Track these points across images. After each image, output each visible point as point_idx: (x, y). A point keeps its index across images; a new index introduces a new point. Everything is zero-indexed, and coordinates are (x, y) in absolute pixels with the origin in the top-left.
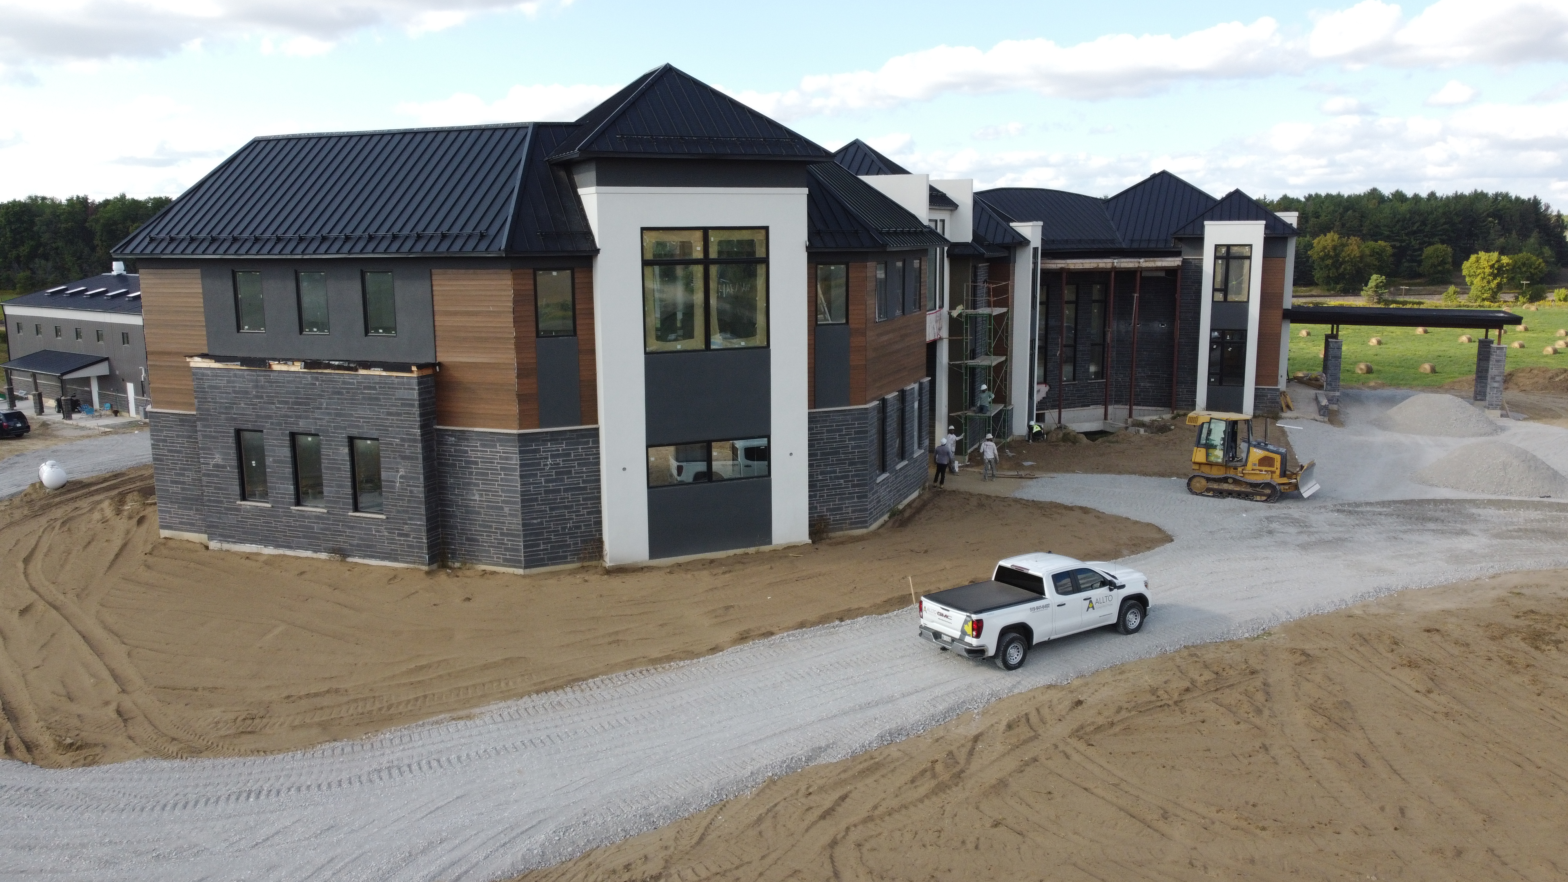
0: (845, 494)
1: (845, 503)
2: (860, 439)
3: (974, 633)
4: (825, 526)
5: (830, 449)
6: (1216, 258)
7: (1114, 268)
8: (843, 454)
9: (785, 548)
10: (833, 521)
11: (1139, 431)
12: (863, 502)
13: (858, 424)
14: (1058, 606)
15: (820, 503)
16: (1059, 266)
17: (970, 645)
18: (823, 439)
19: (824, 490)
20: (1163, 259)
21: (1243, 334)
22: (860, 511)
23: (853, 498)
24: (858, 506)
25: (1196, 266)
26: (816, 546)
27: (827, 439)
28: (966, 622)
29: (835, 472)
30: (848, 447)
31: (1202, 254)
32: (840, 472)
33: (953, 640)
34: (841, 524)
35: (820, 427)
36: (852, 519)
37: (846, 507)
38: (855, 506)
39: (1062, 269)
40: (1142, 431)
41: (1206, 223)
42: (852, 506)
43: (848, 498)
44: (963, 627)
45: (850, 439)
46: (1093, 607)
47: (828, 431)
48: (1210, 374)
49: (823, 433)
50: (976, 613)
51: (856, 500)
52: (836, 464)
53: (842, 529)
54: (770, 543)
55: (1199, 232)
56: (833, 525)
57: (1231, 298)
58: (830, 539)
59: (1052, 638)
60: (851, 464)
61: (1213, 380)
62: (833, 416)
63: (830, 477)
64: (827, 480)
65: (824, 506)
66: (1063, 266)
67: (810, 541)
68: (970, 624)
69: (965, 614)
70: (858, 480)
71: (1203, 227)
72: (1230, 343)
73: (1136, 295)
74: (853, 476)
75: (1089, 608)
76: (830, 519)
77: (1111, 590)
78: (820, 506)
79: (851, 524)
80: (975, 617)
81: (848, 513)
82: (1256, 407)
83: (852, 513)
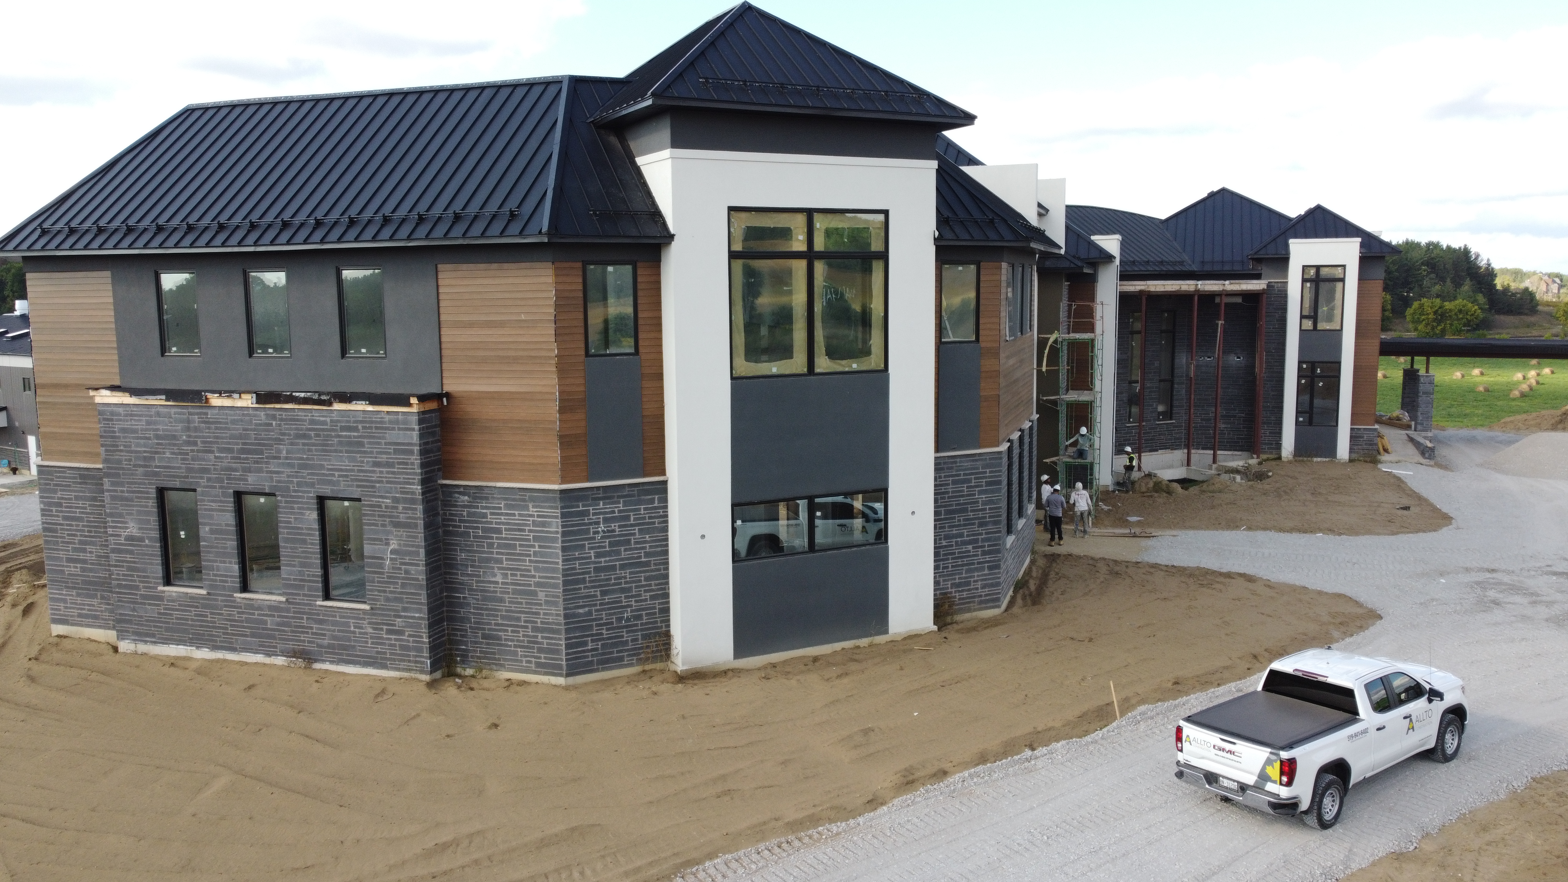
0: (973, 564)
1: (974, 577)
2: (992, 491)
3: (1285, 779)
4: (950, 606)
5: (957, 505)
6: (1304, 281)
7: (1197, 291)
8: (972, 511)
9: (905, 639)
10: (960, 599)
11: (1234, 478)
12: (995, 574)
13: (990, 472)
14: (1378, 729)
15: (944, 576)
16: (1138, 288)
17: (1277, 796)
18: (947, 493)
19: (948, 559)
20: (1249, 281)
21: (1337, 365)
22: (992, 585)
23: (983, 569)
24: (989, 579)
25: (1279, 291)
26: (944, 634)
27: (953, 492)
28: (1269, 762)
29: (961, 535)
30: (978, 502)
31: (1286, 276)
32: (968, 536)
33: (1243, 786)
34: (969, 603)
35: (945, 477)
36: (981, 596)
37: (974, 581)
38: (985, 580)
39: (1141, 292)
40: (1238, 478)
41: (1291, 241)
42: (982, 580)
43: (977, 570)
44: (1263, 769)
45: (980, 493)
46: (1413, 728)
47: (954, 482)
48: (1298, 413)
49: (948, 485)
50: (1283, 748)
51: (986, 572)
52: (965, 525)
53: (969, 610)
54: (886, 632)
55: (1283, 252)
56: (958, 605)
57: (1322, 326)
58: (956, 623)
59: (1368, 775)
60: (981, 525)
61: (1301, 419)
62: (960, 462)
63: (957, 542)
64: (952, 546)
65: (948, 580)
66: (1143, 288)
67: (935, 628)
68: (1277, 765)
69: (1269, 750)
70: (989, 546)
71: (1287, 246)
72: (1320, 377)
73: (1220, 322)
74: (983, 540)
75: (1409, 729)
76: (955, 597)
77: (1430, 701)
78: (944, 581)
79: (981, 602)
80: (1285, 755)
81: (977, 589)
83: (982, 588)
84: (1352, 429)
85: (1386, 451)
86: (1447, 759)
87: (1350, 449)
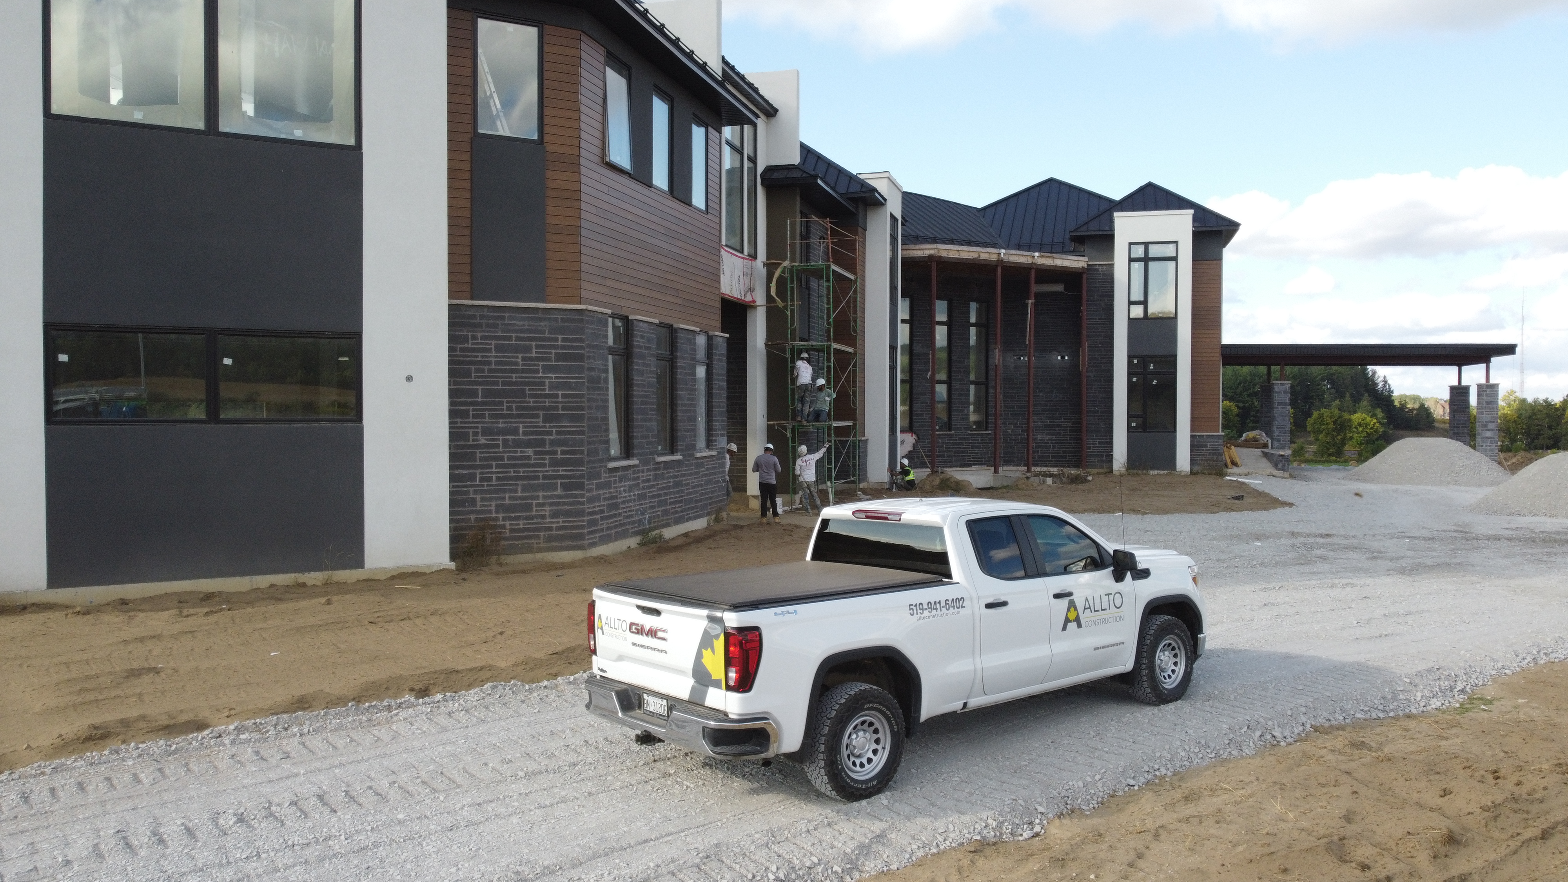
0: (537, 478)
1: (538, 497)
2: (569, 370)
3: (733, 675)
4: (492, 540)
5: (504, 384)
6: (1131, 260)
7: (1000, 262)
8: (531, 396)
9: (393, 578)
10: (512, 531)
11: (1044, 482)
12: (576, 496)
13: (564, 340)
14: (989, 606)
15: (482, 492)
16: (927, 253)
17: (723, 715)
18: (489, 363)
19: (490, 466)
20: (1064, 256)
21: (1171, 360)
22: (568, 514)
23: (554, 487)
24: (564, 504)
25: (1104, 274)
26: (464, 575)
27: (497, 363)
28: (706, 642)
29: (515, 431)
30: (543, 384)
31: (1112, 258)
32: (525, 433)
33: (673, 703)
34: (530, 537)
35: (483, 338)
36: (550, 529)
37: (538, 505)
38: (558, 504)
39: (931, 257)
40: (1049, 481)
41: (1116, 214)
42: (552, 504)
43: (543, 487)
44: (699, 656)
45: (547, 369)
46: (1077, 620)
47: (499, 348)
48: (1130, 417)
49: (490, 350)
50: (737, 607)
51: (559, 492)
52: (519, 416)
53: (530, 550)
54: (358, 562)
55: (1107, 228)
56: (506, 539)
57: (1153, 309)
58: (501, 564)
59: (975, 702)
60: (548, 419)
61: (1134, 425)
62: (511, 318)
63: (505, 442)
64: (497, 446)
65: (491, 499)
66: (932, 252)
67: (452, 565)
68: (719, 644)
69: (705, 612)
70: (563, 453)
71: (1111, 221)
72: (1154, 374)
73: (1030, 302)
74: (553, 443)
75: (1067, 621)
76: (504, 527)
77: (1119, 577)
78: (483, 499)
79: (550, 539)
80: (732, 619)
81: (544, 517)
82: (1193, 461)
83: (552, 517)
84: (1192, 436)
85: (1234, 464)
86: (1162, 697)
87: (1192, 460)
